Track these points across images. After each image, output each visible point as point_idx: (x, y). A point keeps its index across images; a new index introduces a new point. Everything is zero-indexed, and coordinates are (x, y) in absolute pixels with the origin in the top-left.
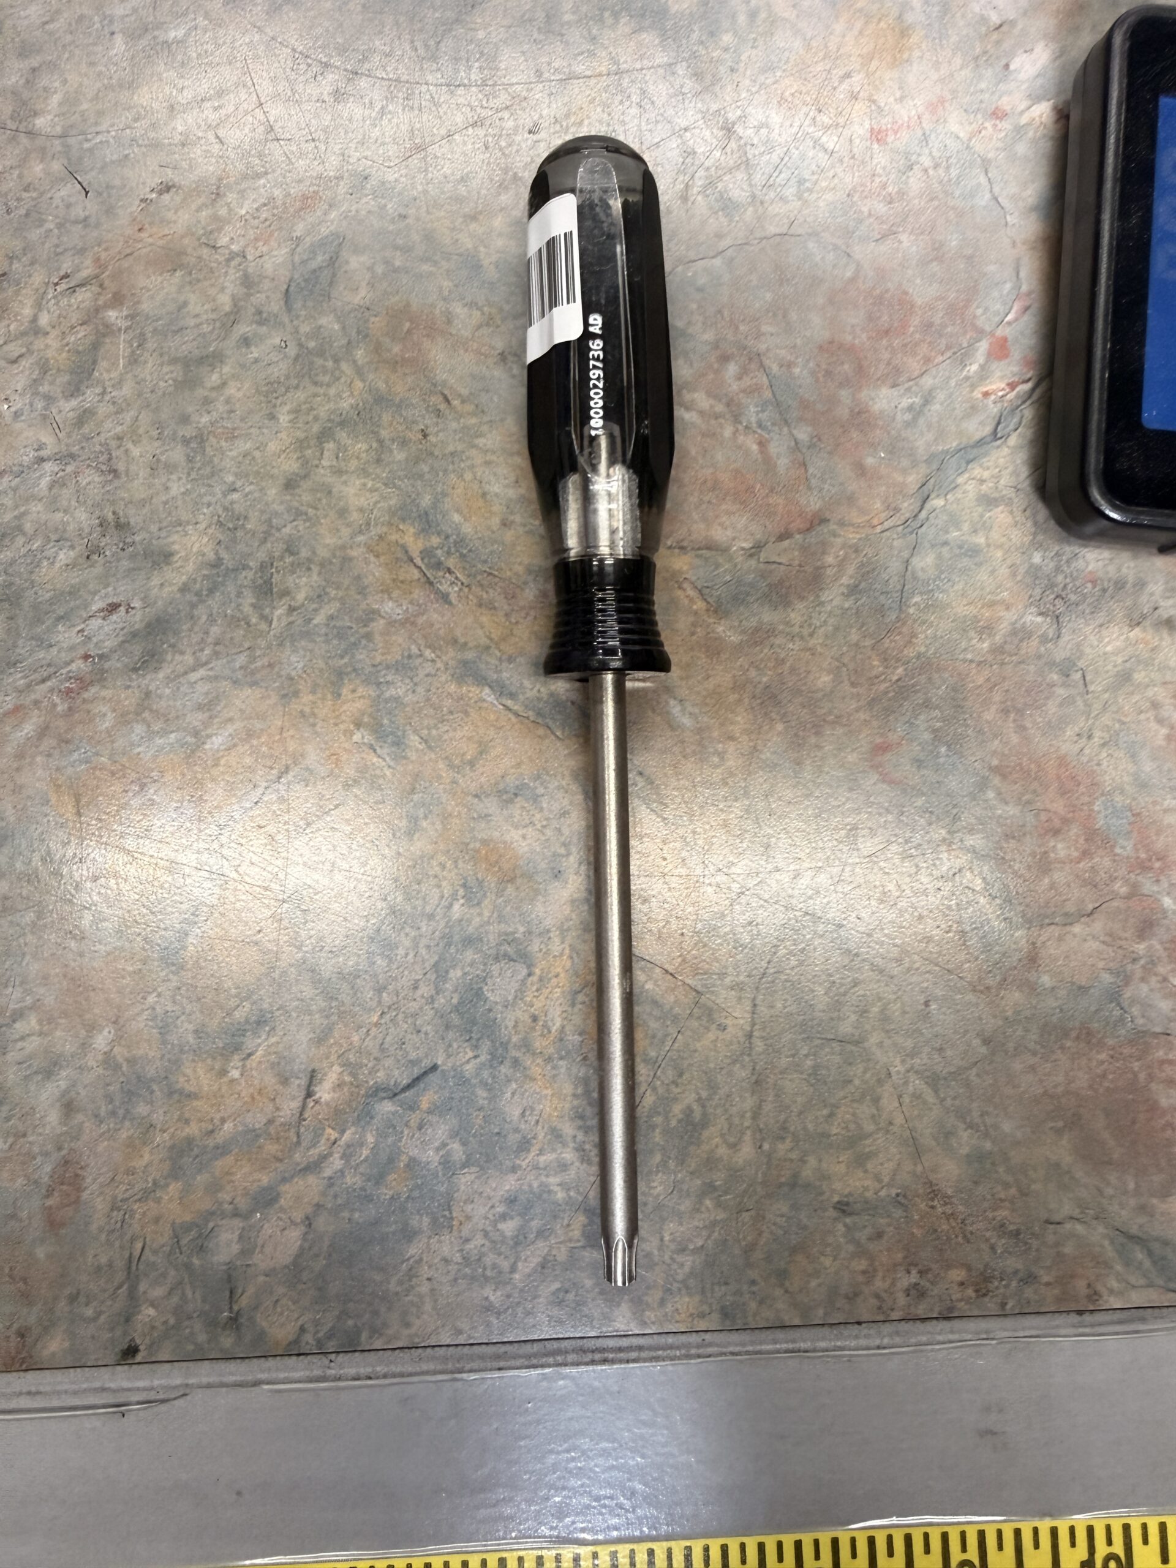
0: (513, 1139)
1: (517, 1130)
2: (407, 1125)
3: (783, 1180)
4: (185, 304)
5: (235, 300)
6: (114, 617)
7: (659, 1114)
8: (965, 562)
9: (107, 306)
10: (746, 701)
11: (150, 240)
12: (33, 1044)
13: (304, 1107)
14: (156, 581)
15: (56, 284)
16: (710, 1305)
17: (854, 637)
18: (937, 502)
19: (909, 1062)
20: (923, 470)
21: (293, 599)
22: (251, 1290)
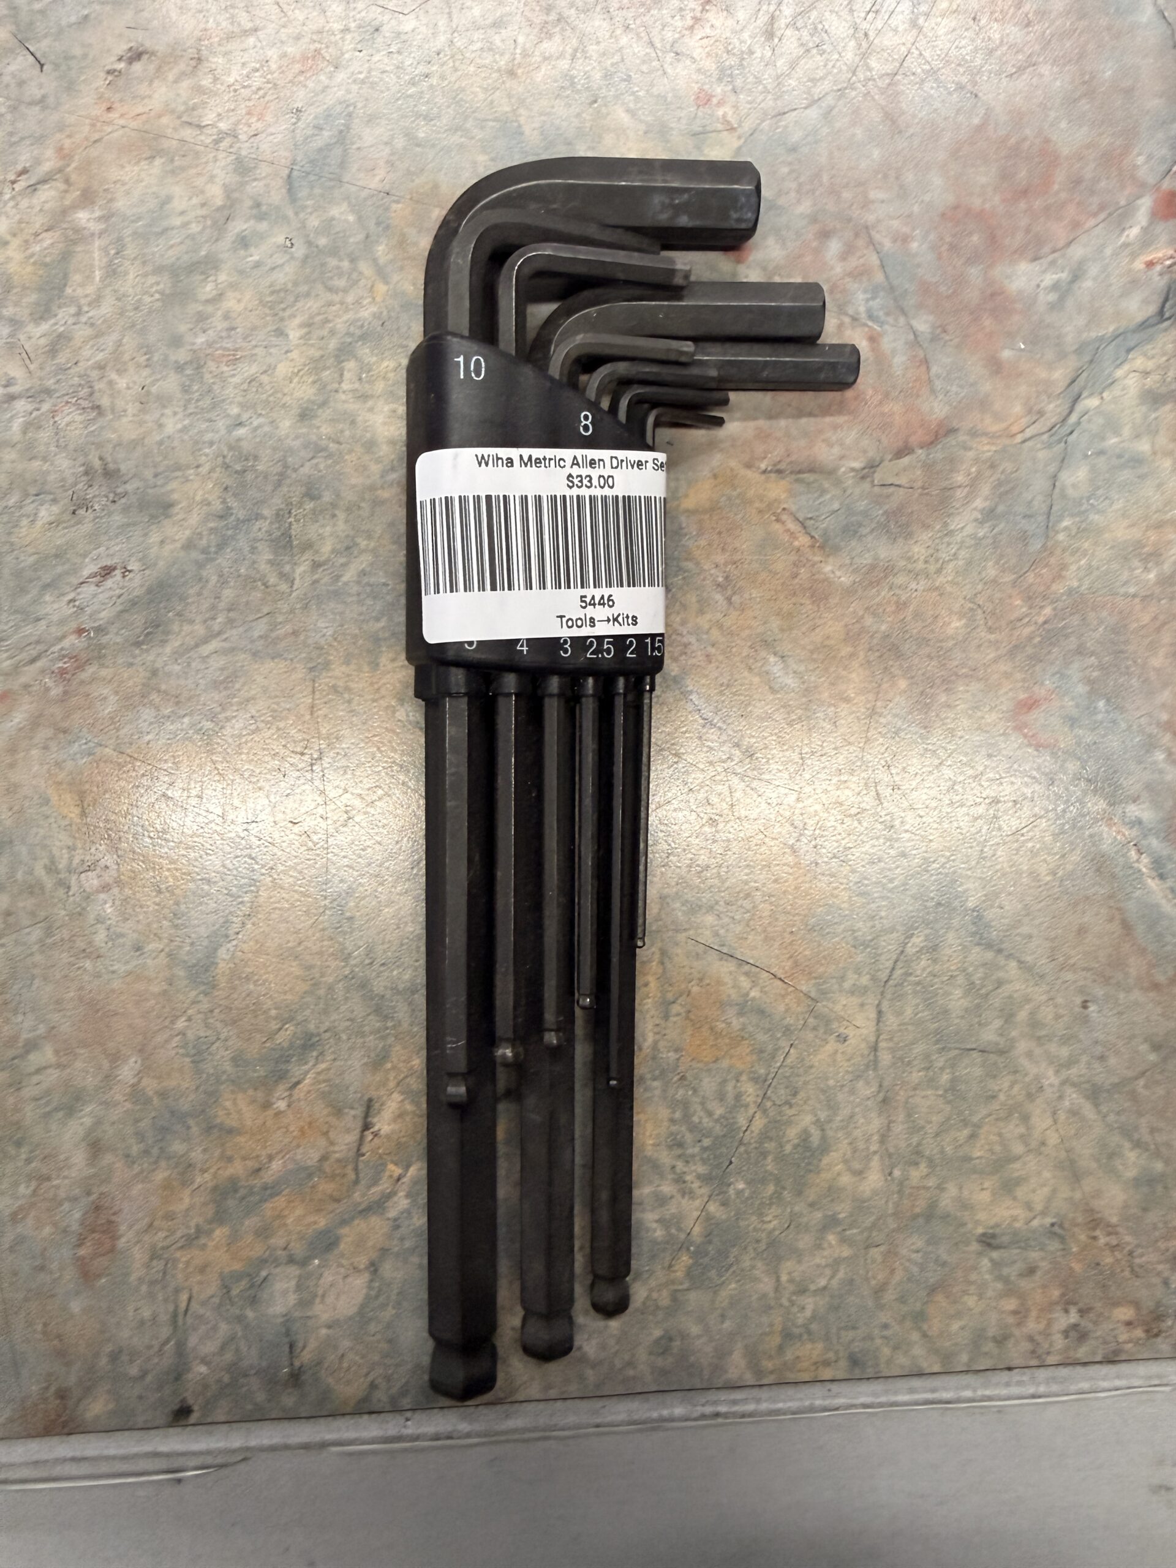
3: (917, 1210)
4: (168, 199)
5: (228, 191)
6: (109, 583)
7: (771, 1139)
8: (1125, 475)
9: (76, 206)
10: (862, 654)
11: (122, 122)
12: (52, 1077)
13: (362, 1138)
14: (155, 538)
15: (13, 182)
16: (837, 1352)
17: (991, 572)
18: (1091, 403)
19: (1065, 1072)
20: (1072, 363)
21: (317, 552)
22: (312, 1344)
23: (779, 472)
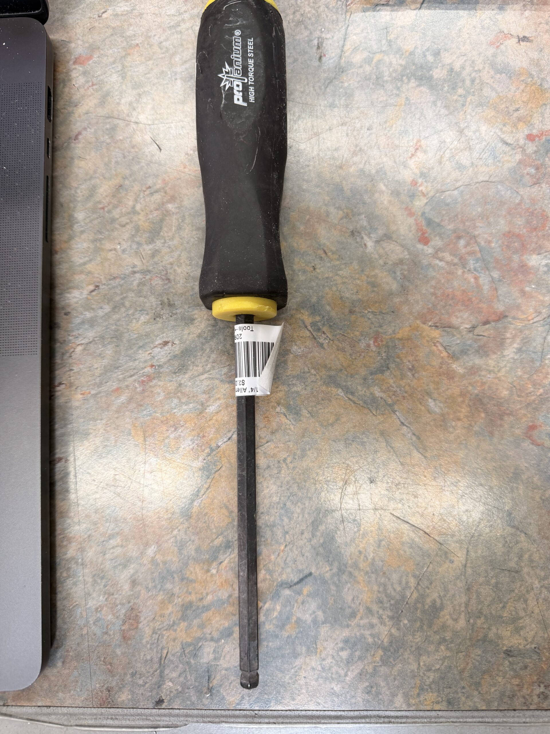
0: (348, 611)
1: (350, 607)
2: (296, 601)
3: (479, 638)
6: (166, 348)
7: (420, 602)
9: (169, 202)
10: (467, 402)
12: (118, 551)
14: (186, 332)
15: (145, 191)
16: (442, 698)
17: (519, 373)
19: (542, 582)
22: (218, 677)
23: (436, 326)
